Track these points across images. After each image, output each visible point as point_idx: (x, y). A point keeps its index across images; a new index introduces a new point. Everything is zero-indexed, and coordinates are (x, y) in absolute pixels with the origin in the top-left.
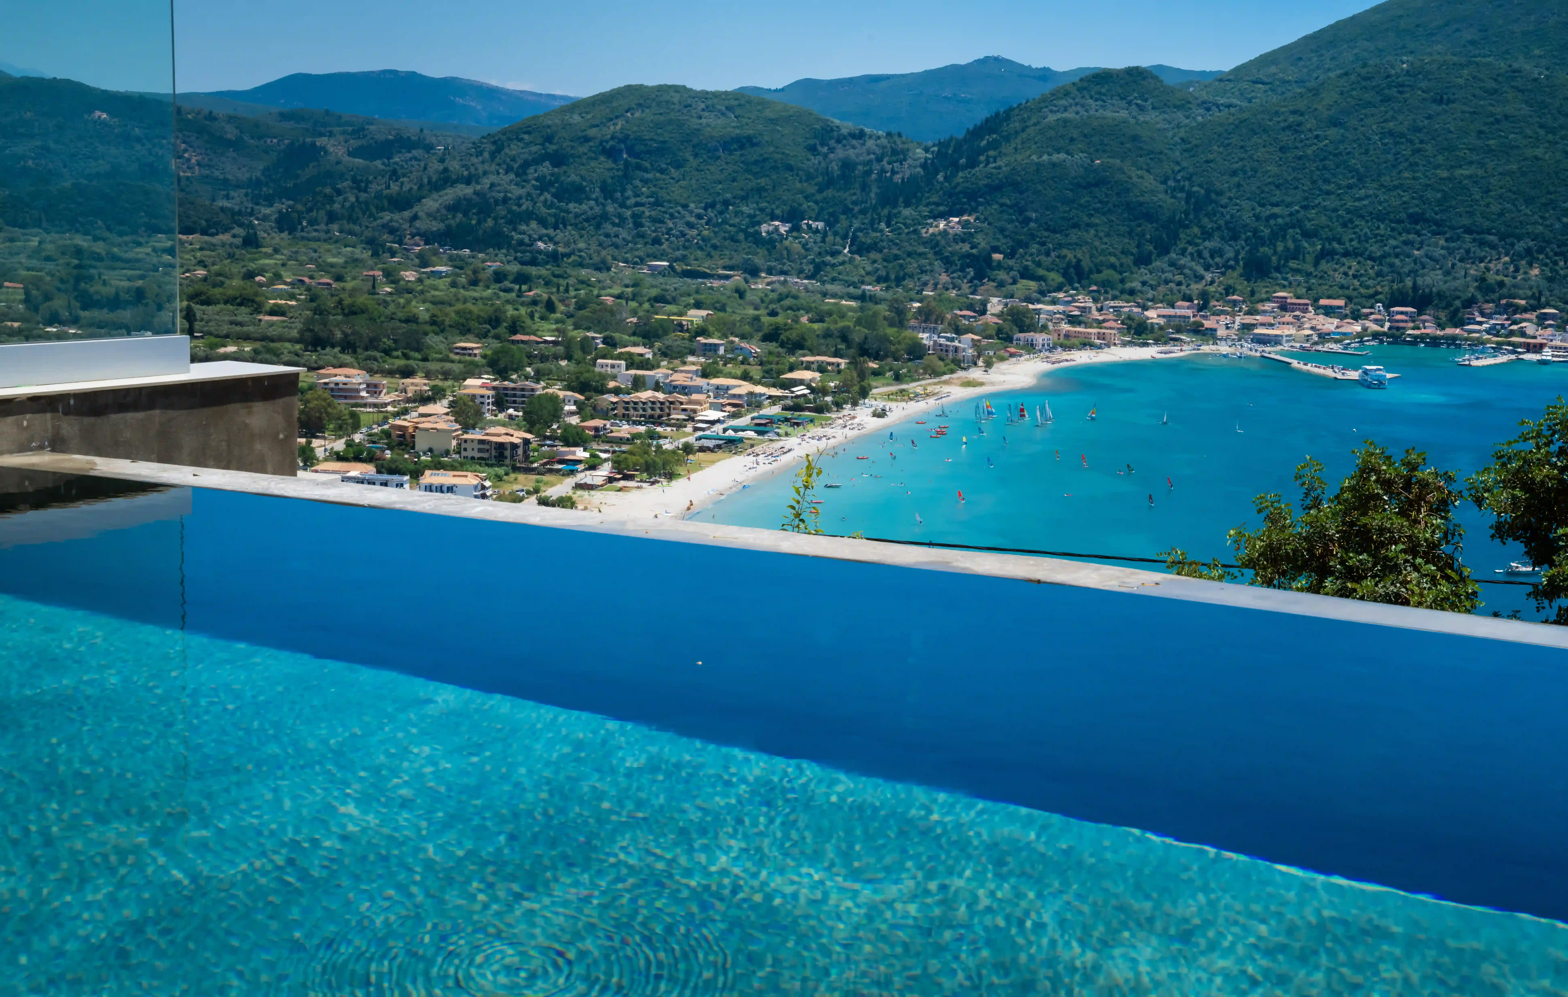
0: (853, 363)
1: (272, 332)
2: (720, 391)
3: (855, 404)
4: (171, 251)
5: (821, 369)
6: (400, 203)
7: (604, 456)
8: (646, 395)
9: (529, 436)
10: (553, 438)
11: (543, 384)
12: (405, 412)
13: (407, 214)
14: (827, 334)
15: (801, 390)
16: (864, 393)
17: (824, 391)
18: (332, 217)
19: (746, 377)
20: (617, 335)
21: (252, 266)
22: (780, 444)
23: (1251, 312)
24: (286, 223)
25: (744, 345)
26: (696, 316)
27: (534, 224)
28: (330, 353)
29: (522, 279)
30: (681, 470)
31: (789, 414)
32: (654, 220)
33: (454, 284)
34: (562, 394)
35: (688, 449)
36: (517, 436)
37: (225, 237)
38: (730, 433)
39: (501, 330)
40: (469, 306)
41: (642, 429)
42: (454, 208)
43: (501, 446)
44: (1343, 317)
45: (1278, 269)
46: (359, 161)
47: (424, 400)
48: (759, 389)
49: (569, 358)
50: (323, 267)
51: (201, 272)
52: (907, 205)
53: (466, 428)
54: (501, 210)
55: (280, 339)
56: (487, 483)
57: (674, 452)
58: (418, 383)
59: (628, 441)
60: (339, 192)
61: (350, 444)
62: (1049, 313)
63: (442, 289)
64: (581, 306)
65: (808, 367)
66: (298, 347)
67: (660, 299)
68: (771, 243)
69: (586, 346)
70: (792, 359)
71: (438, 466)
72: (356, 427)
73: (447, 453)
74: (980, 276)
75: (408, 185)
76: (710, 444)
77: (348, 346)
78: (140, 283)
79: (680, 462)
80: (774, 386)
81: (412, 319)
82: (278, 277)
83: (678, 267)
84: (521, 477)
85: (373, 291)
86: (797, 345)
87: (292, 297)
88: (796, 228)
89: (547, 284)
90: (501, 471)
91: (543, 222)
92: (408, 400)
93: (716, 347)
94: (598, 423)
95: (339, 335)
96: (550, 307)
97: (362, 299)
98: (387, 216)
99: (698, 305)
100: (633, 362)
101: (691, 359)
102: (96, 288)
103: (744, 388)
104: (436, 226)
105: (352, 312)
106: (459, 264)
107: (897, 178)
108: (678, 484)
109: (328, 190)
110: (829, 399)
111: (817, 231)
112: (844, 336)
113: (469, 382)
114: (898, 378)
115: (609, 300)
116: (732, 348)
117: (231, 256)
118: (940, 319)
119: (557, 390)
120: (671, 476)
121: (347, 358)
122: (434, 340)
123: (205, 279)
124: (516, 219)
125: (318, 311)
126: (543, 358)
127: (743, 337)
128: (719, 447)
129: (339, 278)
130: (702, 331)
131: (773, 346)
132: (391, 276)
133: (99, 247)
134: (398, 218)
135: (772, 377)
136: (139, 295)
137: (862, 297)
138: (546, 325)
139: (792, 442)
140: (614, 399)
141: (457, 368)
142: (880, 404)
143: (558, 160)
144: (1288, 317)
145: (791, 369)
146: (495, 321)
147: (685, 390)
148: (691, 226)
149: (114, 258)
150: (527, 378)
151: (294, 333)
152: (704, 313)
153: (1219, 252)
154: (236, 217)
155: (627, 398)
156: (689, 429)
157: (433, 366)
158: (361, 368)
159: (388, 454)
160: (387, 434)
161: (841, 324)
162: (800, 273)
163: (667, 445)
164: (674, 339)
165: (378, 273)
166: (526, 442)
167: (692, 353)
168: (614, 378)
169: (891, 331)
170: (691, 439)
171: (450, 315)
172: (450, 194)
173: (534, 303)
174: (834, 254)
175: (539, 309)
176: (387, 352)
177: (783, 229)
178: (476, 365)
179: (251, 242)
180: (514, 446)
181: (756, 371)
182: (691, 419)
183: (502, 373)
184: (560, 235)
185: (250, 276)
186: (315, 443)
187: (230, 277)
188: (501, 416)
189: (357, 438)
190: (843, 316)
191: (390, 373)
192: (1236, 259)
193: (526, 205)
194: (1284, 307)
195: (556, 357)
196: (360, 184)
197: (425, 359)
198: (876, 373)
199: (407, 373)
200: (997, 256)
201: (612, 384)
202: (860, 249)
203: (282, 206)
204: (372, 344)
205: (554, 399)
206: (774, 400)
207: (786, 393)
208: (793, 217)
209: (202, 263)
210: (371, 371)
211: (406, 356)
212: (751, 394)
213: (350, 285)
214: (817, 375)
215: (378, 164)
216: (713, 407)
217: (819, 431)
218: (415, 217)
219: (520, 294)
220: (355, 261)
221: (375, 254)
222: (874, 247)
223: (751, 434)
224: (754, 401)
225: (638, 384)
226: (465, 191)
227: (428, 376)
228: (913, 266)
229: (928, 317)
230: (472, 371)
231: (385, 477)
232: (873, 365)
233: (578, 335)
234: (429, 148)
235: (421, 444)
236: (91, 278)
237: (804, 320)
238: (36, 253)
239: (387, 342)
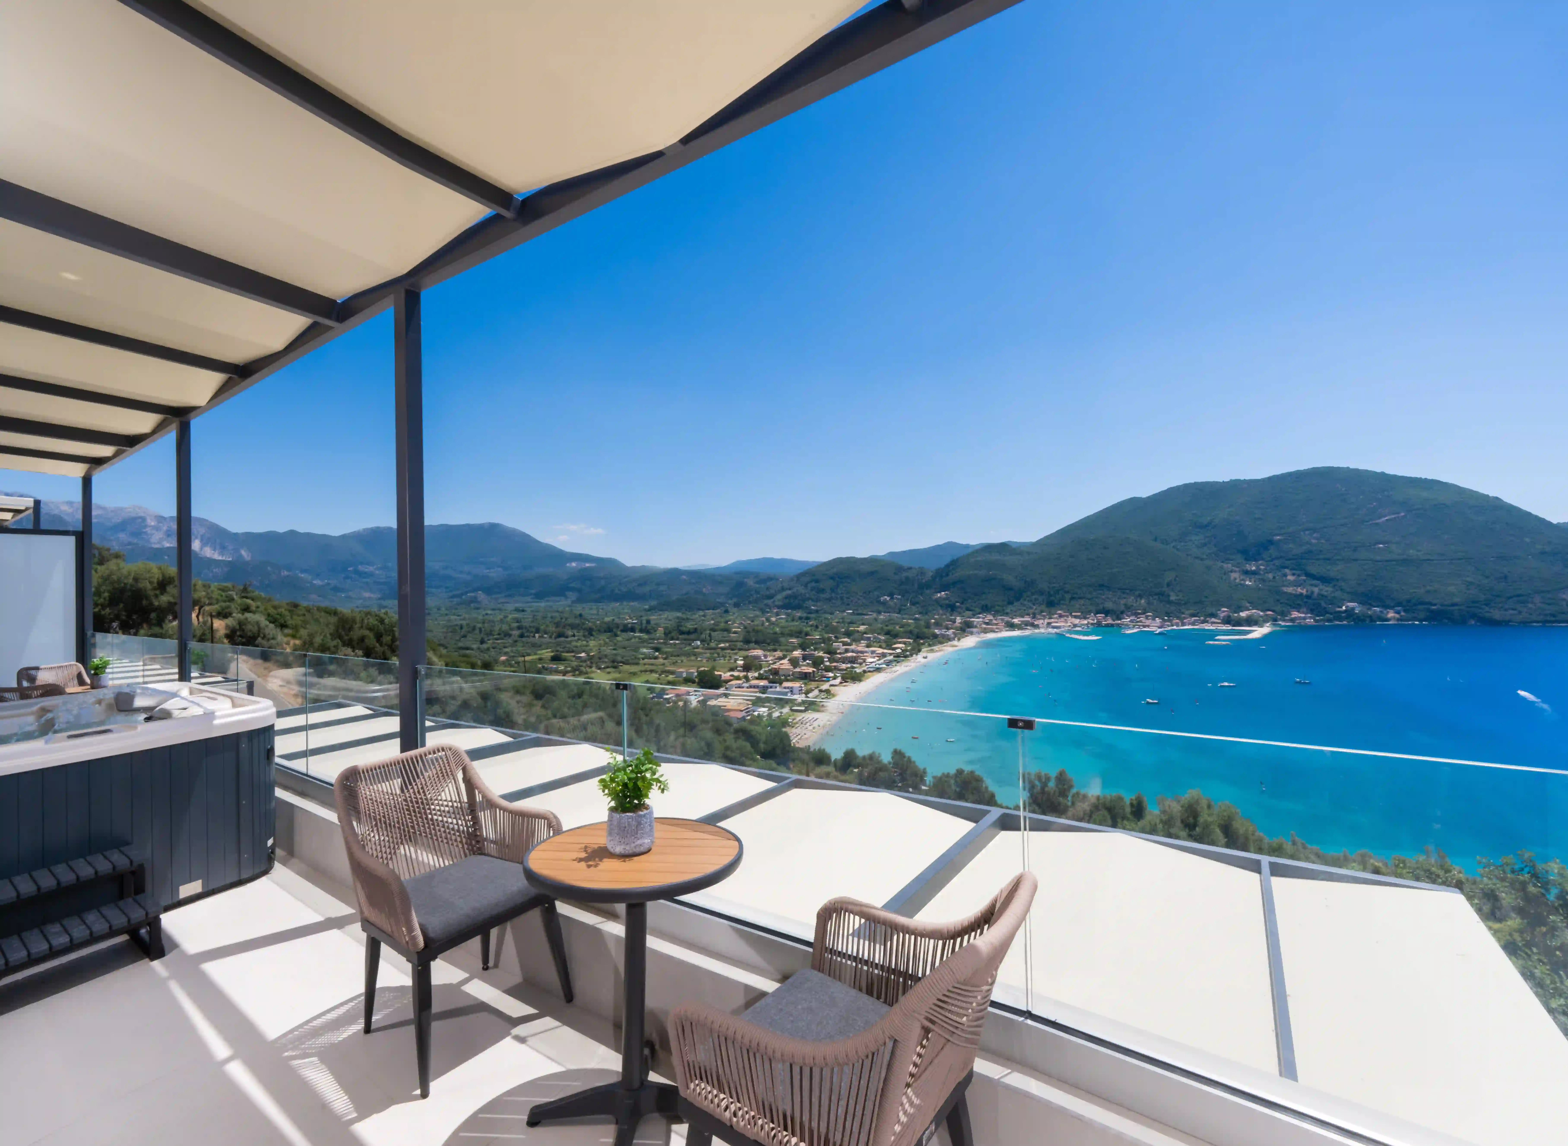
0: (915, 641)
1: (734, 639)
2: (873, 652)
3: (917, 655)
4: (704, 616)
5: (905, 643)
6: (770, 597)
7: (838, 675)
8: (850, 654)
9: (815, 670)
10: (822, 670)
11: (816, 652)
12: (775, 663)
13: (772, 600)
14: (905, 632)
15: (899, 651)
16: (920, 651)
17: (907, 651)
18: (750, 602)
19: (880, 647)
20: (838, 635)
21: (727, 619)
22: (894, 669)
23: (1050, 618)
24: (736, 605)
25: (880, 637)
26: (862, 628)
27: (810, 601)
28: (752, 645)
29: (807, 618)
30: (863, 679)
31: (896, 659)
32: (848, 598)
33: (787, 621)
34: (823, 655)
35: (865, 672)
36: (811, 670)
37: (718, 611)
38: (877, 666)
39: (803, 635)
40: (792, 628)
41: (849, 665)
42: (786, 598)
43: (806, 673)
44: (1080, 619)
45: (1058, 604)
46: (757, 586)
47: (780, 659)
48: (886, 651)
49: (824, 643)
50: (749, 618)
51: (712, 622)
52: (927, 589)
53: (795, 667)
54: (800, 598)
55: (737, 641)
56: (803, 686)
57: (860, 673)
58: (779, 654)
59: (845, 670)
60: (751, 595)
61: (760, 674)
62: (978, 622)
63: (783, 623)
64: (826, 626)
65: (900, 643)
66: (741, 643)
67: (851, 623)
68: (884, 603)
69: (829, 639)
70: (895, 640)
71: (788, 680)
72: (761, 669)
73: (789, 676)
74: (953, 610)
75: (772, 591)
76: (872, 669)
77: (756, 642)
78: (696, 626)
79: (863, 676)
80: (889, 649)
81: (775, 633)
82: (734, 622)
83: (856, 612)
84: (813, 683)
85: (763, 625)
86: (896, 636)
87: (739, 628)
88: (892, 598)
89: (815, 619)
90: (806, 681)
91: (813, 600)
92: (776, 659)
93: (870, 638)
94: (835, 664)
95: (754, 639)
96: (817, 627)
97: (760, 628)
98: (766, 602)
99: (863, 624)
100: (845, 644)
101: (862, 642)
102: (684, 629)
103: (880, 651)
104: (780, 603)
105: (757, 632)
106: (788, 615)
107: (924, 581)
108: (862, 684)
109: (748, 594)
110: (908, 653)
111: (898, 599)
112: (911, 632)
113: (794, 652)
114: (930, 645)
115: (835, 624)
116: (875, 638)
117: (721, 616)
118: (941, 625)
119: (821, 654)
120: (860, 681)
121: (756, 646)
122: (782, 640)
123: (713, 624)
124: (804, 601)
125: (748, 632)
126: (816, 643)
127: (878, 634)
128: (874, 671)
129: (753, 621)
130: (865, 633)
131: (888, 636)
132: (768, 620)
133: (684, 616)
134: (769, 602)
135: (889, 646)
136: (695, 630)
137: (915, 619)
138: (817, 633)
139: (897, 668)
140: (840, 656)
141: (790, 648)
142: (925, 655)
143: (817, 581)
144: (1062, 619)
145: (895, 644)
146: (800, 632)
147: (862, 652)
148: (859, 599)
149: (688, 619)
150: (812, 650)
151: (741, 639)
152: (865, 627)
153: (1036, 599)
154: (722, 604)
155: (844, 655)
156: (864, 664)
157: (782, 648)
158: (761, 649)
159: (771, 677)
160: (770, 670)
161: (910, 628)
162: (894, 612)
163: (858, 671)
164: (856, 635)
165: (764, 619)
166: (814, 671)
167: (863, 639)
168: (839, 649)
169: (926, 630)
170: (865, 668)
171: (786, 631)
172: (785, 593)
173: (812, 626)
174: (905, 606)
175: (813, 628)
176: (769, 644)
177: (888, 599)
178: (795, 647)
179: (727, 611)
180: (810, 673)
181: (884, 645)
182: (864, 662)
183: (804, 649)
184: (819, 604)
185: (726, 622)
186: (749, 674)
187: (721, 622)
188: (804, 663)
189: (762, 672)
190: (910, 626)
191: (770, 651)
192: (1043, 601)
193: (807, 595)
194: (1061, 616)
195: (821, 643)
196: (757, 592)
197: (780, 645)
198: (923, 644)
199: (775, 650)
200: (958, 604)
201: (838, 651)
202: (913, 604)
203: (735, 600)
204: (764, 642)
205: (822, 658)
206: (891, 654)
207: (894, 652)
208: (891, 595)
209: (713, 619)
210: (764, 651)
211: (774, 645)
212: (883, 653)
213: (756, 623)
214: (904, 646)
215: (762, 586)
216: (871, 657)
217: (906, 664)
218: (774, 601)
219: (807, 623)
220: (757, 616)
221: (763, 613)
222: (917, 603)
223: (884, 666)
224: (884, 655)
225: (847, 651)
226: (789, 592)
227: (781, 651)
228: (930, 609)
229: (938, 625)
230: (795, 649)
231: (771, 685)
232: (922, 641)
233: (826, 636)
234: (777, 579)
235: (781, 673)
236: (681, 626)
237: (897, 627)
238: (666, 619)
239: (768, 641)
